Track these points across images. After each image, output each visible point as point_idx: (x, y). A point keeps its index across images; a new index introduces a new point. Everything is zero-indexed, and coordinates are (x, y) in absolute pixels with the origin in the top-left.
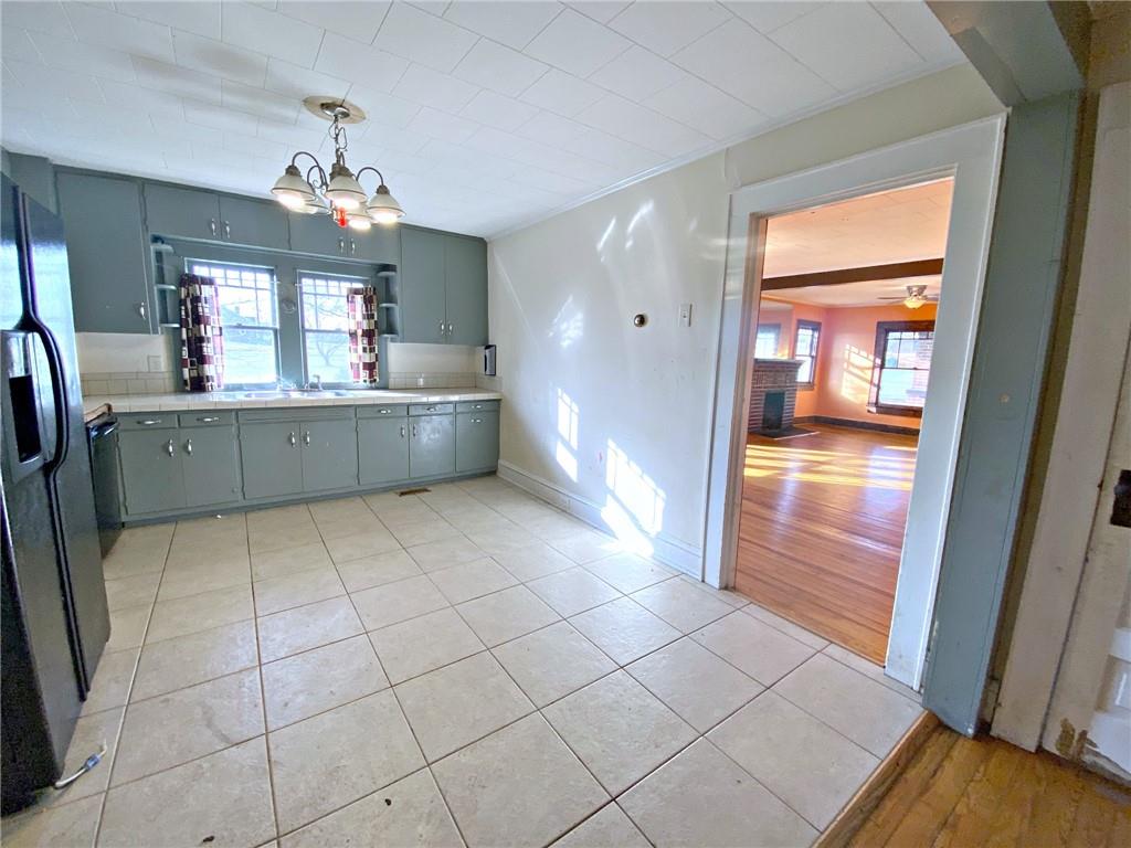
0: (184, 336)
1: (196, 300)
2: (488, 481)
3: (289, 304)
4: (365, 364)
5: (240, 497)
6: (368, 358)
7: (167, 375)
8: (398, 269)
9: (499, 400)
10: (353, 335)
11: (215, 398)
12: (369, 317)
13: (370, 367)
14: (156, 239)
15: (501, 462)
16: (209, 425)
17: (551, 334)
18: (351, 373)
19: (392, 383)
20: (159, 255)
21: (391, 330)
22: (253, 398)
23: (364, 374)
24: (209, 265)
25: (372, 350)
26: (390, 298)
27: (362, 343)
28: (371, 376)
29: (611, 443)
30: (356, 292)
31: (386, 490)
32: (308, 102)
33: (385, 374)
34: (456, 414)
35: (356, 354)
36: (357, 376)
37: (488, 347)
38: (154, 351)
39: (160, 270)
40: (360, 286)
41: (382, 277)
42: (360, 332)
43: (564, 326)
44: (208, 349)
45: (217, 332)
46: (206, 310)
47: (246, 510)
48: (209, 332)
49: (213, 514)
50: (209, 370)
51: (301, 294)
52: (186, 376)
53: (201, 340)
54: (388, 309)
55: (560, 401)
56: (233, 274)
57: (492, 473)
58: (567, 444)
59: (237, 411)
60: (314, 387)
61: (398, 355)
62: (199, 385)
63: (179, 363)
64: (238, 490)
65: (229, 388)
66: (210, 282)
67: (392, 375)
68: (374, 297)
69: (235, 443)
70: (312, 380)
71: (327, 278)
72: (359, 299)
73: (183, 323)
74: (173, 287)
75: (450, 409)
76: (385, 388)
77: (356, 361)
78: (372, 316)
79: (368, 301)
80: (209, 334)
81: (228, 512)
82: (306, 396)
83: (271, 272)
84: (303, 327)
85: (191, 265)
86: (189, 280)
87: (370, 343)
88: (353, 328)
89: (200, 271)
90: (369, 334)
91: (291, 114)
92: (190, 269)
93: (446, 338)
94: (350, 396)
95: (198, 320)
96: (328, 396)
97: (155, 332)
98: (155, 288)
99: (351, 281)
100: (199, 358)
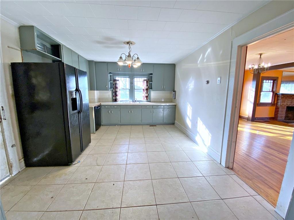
0: (114, 91)
1: (116, 84)
2: (172, 126)
3: (132, 84)
4: (146, 96)
5: (120, 122)
6: (146, 95)
7: (111, 98)
8: (153, 74)
9: (176, 105)
10: (144, 90)
11: (119, 103)
12: (147, 85)
13: (147, 97)
14: (110, 73)
15: (175, 121)
16: (115, 108)
17: (187, 87)
18: (143, 98)
19: (151, 101)
20: (111, 76)
21: (151, 89)
22: (124, 103)
23: (145, 98)
24: (119, 77)
25: (147, 93)
26: (152, 81)
27: (145, 91)
28: (147, 99)
29: (199, 118)
30: (145, 80)
31: (147, 125)
32: (124, 43)
33: (150, 99)
34: (164, 108)
35: (144, 94)
36: (144, 99)
37: (174, 91)
38: (109, 94)
39: (111, 79)
40: (146, 79)
41: (150, 76)
42: (145, 89)
43: (190, 85)
44: (117, 93)
45: (119, 90)
46: (118, 86)
47: (121, 125)
48: (118, 90)
49: (115, 125)
50: (118, 97)
51: (134, 81)
52: (114, 99)
53: (116, 92)
54: (151, 84)
55: (188, 106)
56: (122, 78)
57: (173, 124)
58: (189, 118)
59: (120, 105)
60: (135, 101)
61: (153, 94)
62: (116, 100)
63: (113, 96)
64: (120, 121)
65: (121, 101)
66: (118, 80)
67: (152, 99)
69: (119, 112)
70: (135, 100)
71: (139, 78)
72: (145, 82)
73: (114, 88)
74: (112, 82)
75: (163, 107)
76: (150, 102)
77: (144, 95)
78: (148, 85)
79: (147, 82)
80: (118, 91)
81: (118, 125)
82: (134, 103)
83: (129, 77)
84: (134, 88)
85: (116, 77)
86: (115, 80)
87: (147, 91)
88: (144, 88)
89: (117, 78)
90: (147, 89)
91: (123, 46)
92: (115, 78)
93: (164, 90)
94: (142, 103)
95: (116, 88)
96: (137, 103)
97: (109, 90)
98: (109, 82)
99: (144, 78)
100: (116, 95)
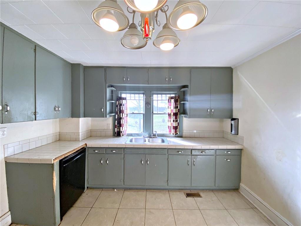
3: (148, 104)
4: (173, 127)
7: (111, 130)
8: (189, 87)
9: (241, 150)
10: (169, 115)
13: (176, 128)
14: (112, 86)
16: (114, 153)
18: (168, 130)
19: (184, 135)
20: (112, 91)
23: (173, 131)
24: (126, 93)
25: (176, 121)
26: (185, 99)
27: (173, 118)
28: (176, 132)
30: (172, 98)
31: (180, 190)
33: (181, 131)
34: (216, 156)
35: (170, 123)
37: (233, 119)
39: (112, 96)
40: (173, 95)
41: (182, 91)
44: (122, 122)
45: (126, 115)
46: (123, 108)
47: (125, 189)
49: (113, 189)
50: (122, 129)
51: (153, 100)
52: (116, 131)
53: (121, 118)
54: (184, 104)
59: (124, 148)
60: (155, 135)
64: (122, 181)
65: (128, 135)
66: (125, 99)
67: (184, 131)
68: (179, 99)
72: (173, 101)
73: (116, 113)
74: (114, 102)
75: (212, 152)
76: (181, 137)
78: (177, 107)
79: (176, 101)
80: (123, 116)
81: (118, 189)
83: (143, 94)
88: (170, 112)
90: (176, 115)
92: (121, 95)
93: (210, 115)
97: (107, 117)
98: (108, 103)
100: (120, 125)
